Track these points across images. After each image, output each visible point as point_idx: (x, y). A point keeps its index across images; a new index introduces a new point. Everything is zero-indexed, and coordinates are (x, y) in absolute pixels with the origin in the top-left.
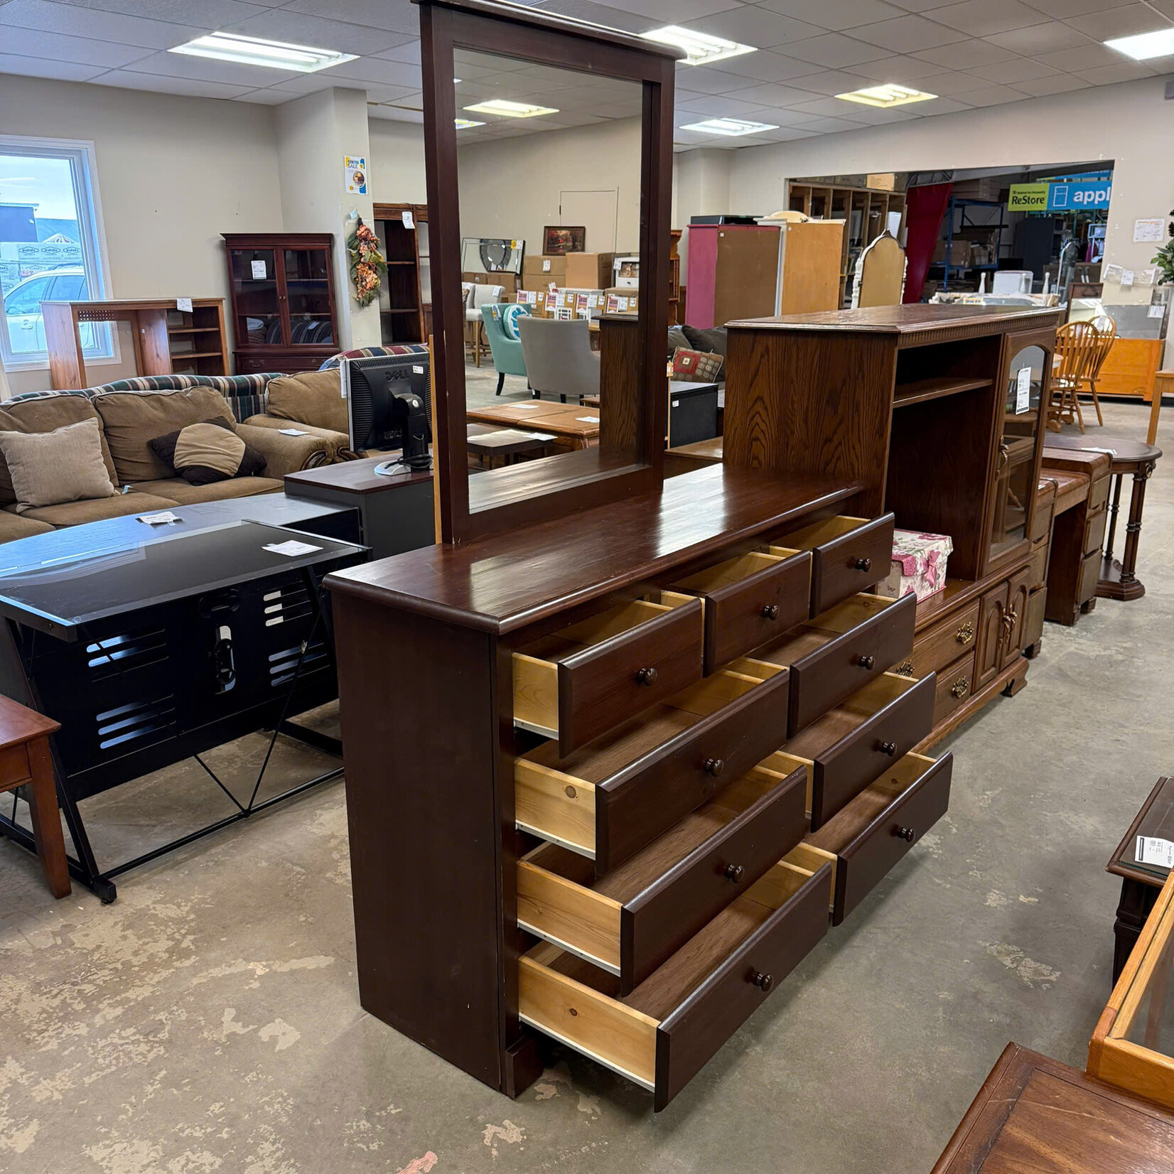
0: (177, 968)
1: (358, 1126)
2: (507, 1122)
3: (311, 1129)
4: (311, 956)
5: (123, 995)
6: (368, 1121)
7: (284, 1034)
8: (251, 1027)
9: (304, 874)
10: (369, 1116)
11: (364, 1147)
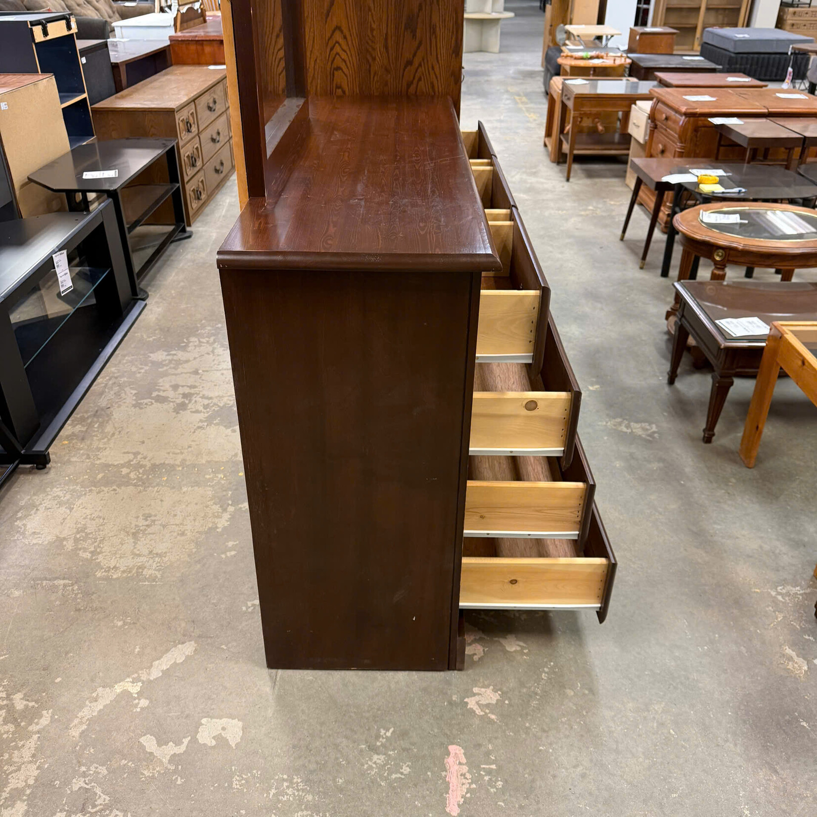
0: (38, 732)
1: (375, 763)
2: (476, 690)
3: (341, 790)
4: (167, 651)
5: (8, 790)
6: (378, 754)
7: (224, 729)
8: (186, 741)
9: (72, 585)
10: (373, 749)
11: (399, 775)
